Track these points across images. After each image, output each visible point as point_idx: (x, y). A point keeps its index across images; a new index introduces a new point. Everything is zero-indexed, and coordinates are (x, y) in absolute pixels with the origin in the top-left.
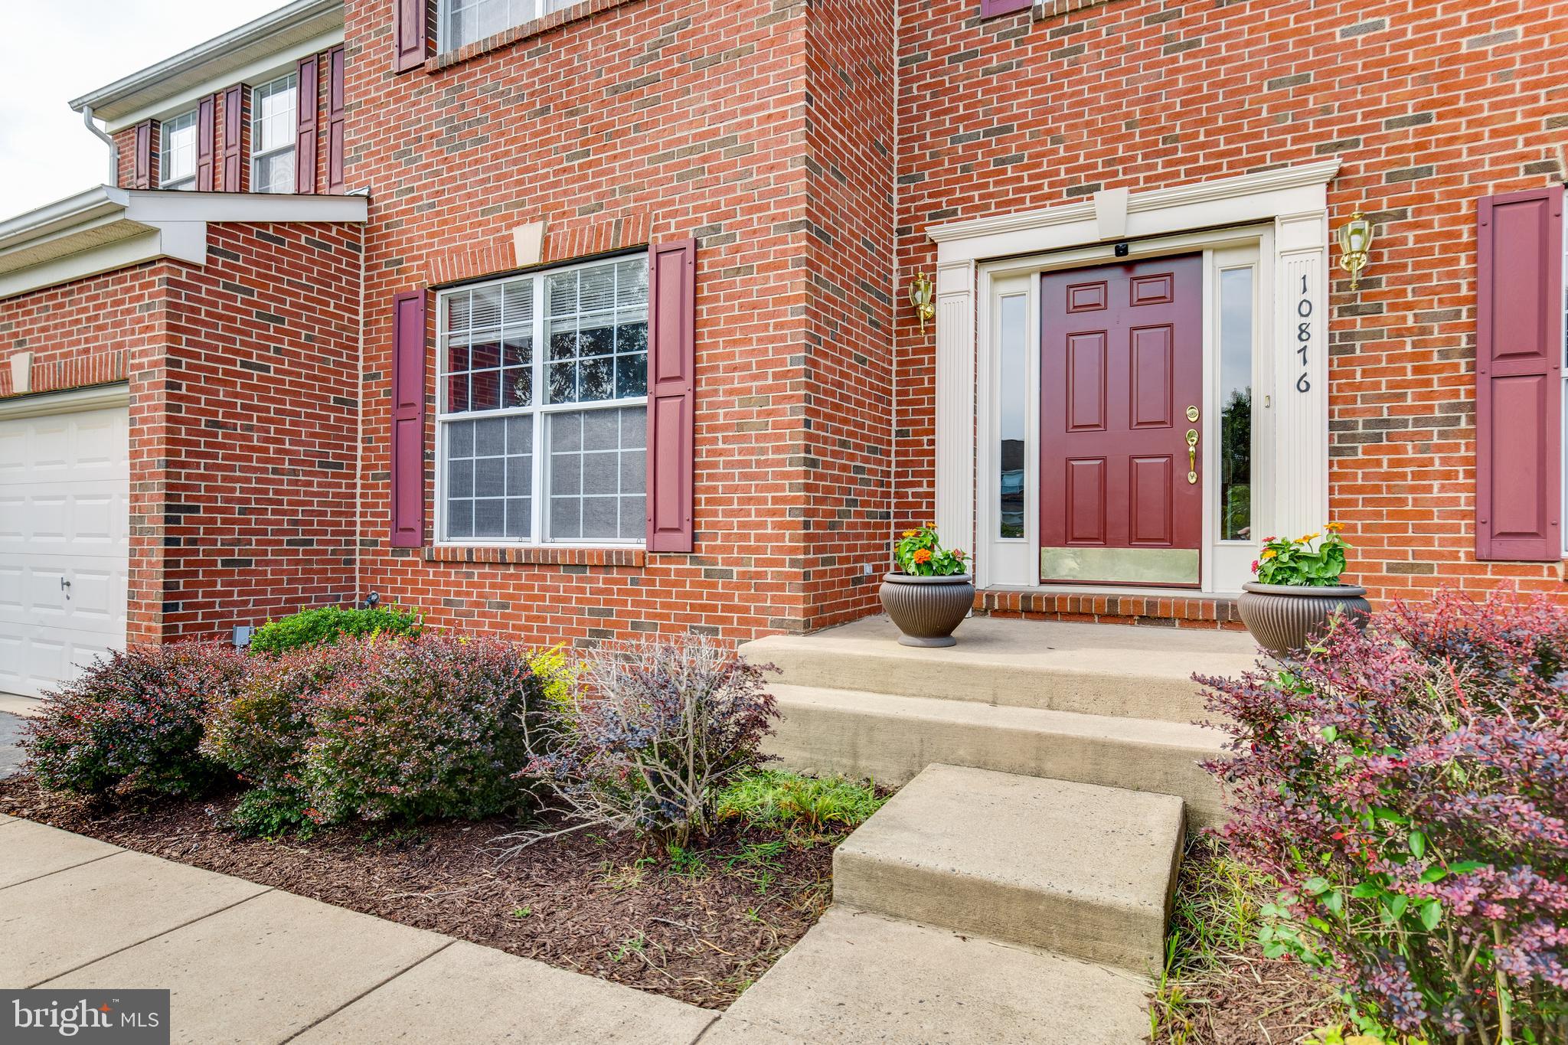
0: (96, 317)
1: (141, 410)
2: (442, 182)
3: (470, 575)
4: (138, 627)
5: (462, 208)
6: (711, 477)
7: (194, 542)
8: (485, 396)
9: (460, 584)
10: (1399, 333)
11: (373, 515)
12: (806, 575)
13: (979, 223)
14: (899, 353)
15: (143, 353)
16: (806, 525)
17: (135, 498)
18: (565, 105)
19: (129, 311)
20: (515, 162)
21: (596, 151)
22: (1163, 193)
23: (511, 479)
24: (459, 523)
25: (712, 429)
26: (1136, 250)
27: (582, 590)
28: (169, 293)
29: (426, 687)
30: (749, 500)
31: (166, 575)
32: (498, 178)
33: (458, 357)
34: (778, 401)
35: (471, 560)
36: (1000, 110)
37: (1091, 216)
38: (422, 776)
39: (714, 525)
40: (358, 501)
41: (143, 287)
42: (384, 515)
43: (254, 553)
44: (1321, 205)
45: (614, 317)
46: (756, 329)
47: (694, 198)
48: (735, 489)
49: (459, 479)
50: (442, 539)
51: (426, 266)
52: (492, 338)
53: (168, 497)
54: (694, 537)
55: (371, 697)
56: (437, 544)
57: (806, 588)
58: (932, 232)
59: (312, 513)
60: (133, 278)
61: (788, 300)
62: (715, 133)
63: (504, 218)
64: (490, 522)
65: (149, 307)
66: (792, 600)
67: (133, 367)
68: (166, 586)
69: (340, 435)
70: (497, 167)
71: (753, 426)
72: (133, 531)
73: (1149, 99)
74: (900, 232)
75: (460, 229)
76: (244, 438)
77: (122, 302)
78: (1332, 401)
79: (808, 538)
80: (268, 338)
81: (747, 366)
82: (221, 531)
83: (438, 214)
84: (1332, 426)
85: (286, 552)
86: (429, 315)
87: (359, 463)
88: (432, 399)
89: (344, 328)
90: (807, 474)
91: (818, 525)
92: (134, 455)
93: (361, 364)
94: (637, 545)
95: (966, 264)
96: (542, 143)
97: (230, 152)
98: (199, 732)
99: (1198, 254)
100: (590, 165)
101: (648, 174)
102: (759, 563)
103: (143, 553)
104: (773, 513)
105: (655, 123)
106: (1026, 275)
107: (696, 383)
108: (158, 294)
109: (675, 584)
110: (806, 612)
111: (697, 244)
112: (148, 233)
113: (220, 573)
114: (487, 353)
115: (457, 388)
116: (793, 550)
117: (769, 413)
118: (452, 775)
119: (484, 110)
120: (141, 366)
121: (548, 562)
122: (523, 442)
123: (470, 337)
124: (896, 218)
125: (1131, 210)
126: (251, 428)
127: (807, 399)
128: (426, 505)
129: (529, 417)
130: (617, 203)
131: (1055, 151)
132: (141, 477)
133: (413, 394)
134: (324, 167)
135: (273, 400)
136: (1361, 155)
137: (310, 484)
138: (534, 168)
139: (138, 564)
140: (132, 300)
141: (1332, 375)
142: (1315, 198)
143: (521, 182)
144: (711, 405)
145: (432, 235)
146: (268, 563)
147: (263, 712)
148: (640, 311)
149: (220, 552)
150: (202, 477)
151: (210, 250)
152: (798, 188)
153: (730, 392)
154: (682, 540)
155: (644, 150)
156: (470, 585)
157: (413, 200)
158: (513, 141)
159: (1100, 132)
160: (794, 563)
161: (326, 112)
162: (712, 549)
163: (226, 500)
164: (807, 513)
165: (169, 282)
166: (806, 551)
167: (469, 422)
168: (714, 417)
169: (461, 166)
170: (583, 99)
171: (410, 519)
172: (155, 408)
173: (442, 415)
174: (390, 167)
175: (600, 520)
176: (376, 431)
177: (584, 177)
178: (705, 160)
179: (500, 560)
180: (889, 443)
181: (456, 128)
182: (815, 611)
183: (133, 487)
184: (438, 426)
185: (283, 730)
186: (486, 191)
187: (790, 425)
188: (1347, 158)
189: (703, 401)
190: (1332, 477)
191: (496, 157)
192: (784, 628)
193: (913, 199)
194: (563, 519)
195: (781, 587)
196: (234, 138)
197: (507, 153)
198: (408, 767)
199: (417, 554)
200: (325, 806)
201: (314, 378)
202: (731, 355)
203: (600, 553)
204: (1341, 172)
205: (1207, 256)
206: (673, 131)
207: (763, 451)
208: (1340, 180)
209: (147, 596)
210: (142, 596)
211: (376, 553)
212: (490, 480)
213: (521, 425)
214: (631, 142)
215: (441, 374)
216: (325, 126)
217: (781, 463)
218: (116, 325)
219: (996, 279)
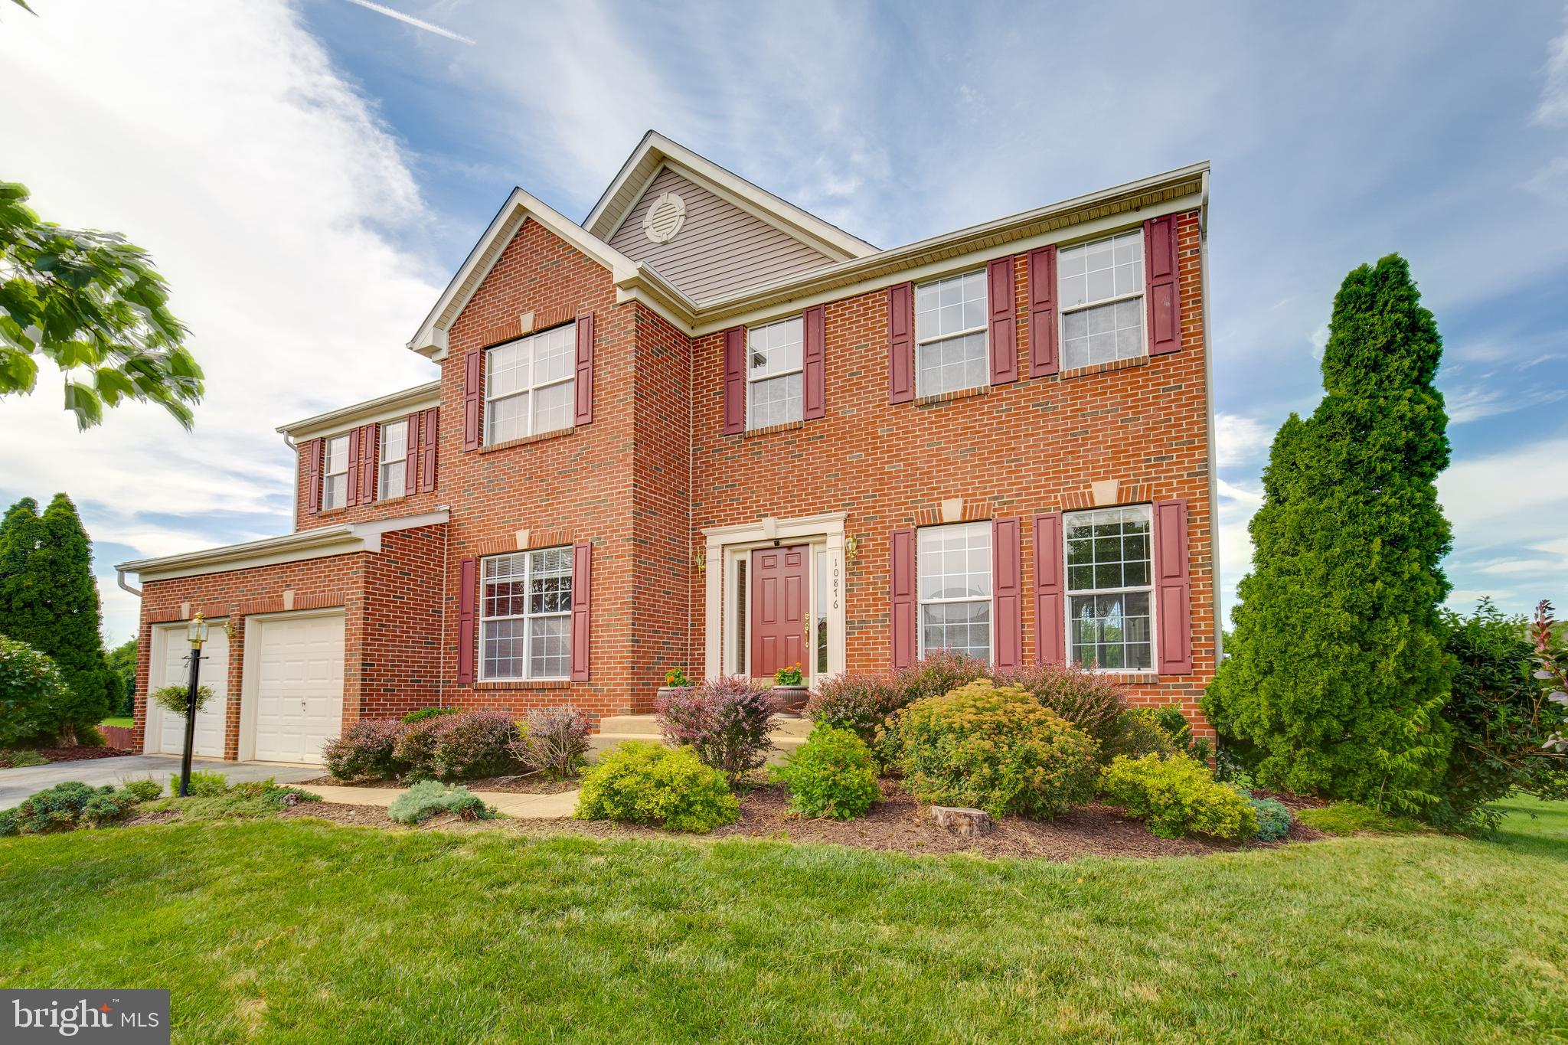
0: (329, 576)
1: (351, 619)
2: (485, 506)
3: (494, 696)
4: (347, 720)
5: (493, 519)
6: (596, 648)
7: (372, 680)
8: (503, 609)
9: (489, 700)
10: (868, 584)
11: (449, 667)
12: (632, 690)
13: (724, 528)
14: (692, 587)
15: (353, 594)
16: (633, 668)
17: (347, 660)
18: (540, 477)
19: (345, 574)
20: (517, 500)
21: (552, 499)
22: (790, 520)
23: (514, 648)
24: (490, 672)
25: (597, 626)
26: (783, 543)
27: (544, 700)
28: (366, 567)
29: (476, 726)
30: (611, 657)
31: (362, 695)
32: (510, 507)
33: (490, 589)
34: (622, 614)
35: (495, 688)
36: (732, 476)
37: (762, 528)
38: (475, 755)
39: (597, 669)
40: (442, 661)
41: (353, 563)
42: (454, 667)
43: (396, 686)
44: (842, 529)
45: (559, 573)
46: (614, 583)
47: (591, 524)
48: (606, 653)
49: (490, 650)
50: (481, 679)
51: (477, 546)
52: (506, 581)
53: (363, 659)
54: (589, 674)
55: (458, 729)
56: (479, 681)
57: (632, 695)
58: (703, 531)
59: (421, 667)
60: (348, 559)
61: (626, 571)
62: (599, 496)
63: (512, 526)
64: (504, 670)
65: (356, 573)
66: (626, 700)
67: (348, 600)
68: (361, 700)
69: (433, 628)
70: (509, 502)
71: (613, 625)
72: (346, 675)
73: (786, 478)
74: (693, 529)
75: (492, 529)
76: (393, 631)
77: (343, 569)
78: (847, 612)
79: (633, 673)
80: (404, 583)
81: (610, 599)
82: (383, 675)
83: (483, 521)
84: (847, 623)
85: (410, 686)
86: (477, 569)
87: (443, 642)
88: (478, 610)
89: (437, 575)
90: (633, 646)
91: (639, 668)
92: (347, 640)
93: (444, 592)
94: (567, 679)
95: (717, 547)
96: (529, 493)
97: (368, 461)
98: (391, 749)
99: (808, 545)
100: (550, 505)
101: (573, 511)
102: (614, 685)
103: (350, 685)
104: (620, 663)
105: (576, 490)
106: (745, 550)
107: (591, 606)
108: (360, 567)
109: (582, 696)
110: (632, 705)
111: (592, 544)
112: (358, 540)
113: (382, 695)
114: (503, 588)
115: (490, 604)
116: (627, 679)
117: (619, 620)
118: (485, 755)
119: (504, 474)
120: (352, 599)
121: (528, 688)
122: (519, 632)
123: (496, 580)
124: (691, 523)
125: (777, 527)
126: (396, 626)
127: (634, 613)
128: (475, 663)
129: (522, 620)
130: (560, 524)
131: (751, 497)
132: (350, 650)
133: (469, 608)
134: (421, 474)
135: (405, 613)
136: (856, 509)
137: (420, 652)
138: (526, 504)
139: (348, 690)
140: (348, 569)
141: (847, 601)
142: (839, 526)
143: (520, 510)
144: (597, 616)
145: (479, 531)
146: (402, 691)
147: (418, 739)
148: (570, 573)
149: (382, 685)
150: (376, 650)
151: (382, 545)
152: (630, 524)
153: (604, 610)
154: (584, 676)
155: (571, 501)
156: (495, 700)
157: (471, 513)
158: (517, 490)
159: (768, 490)
160: (627, 684)
161: (423, 444)
162: (596, 679)
163: (386, 661)
164: (633, 662)
165: (366, 562)
166: (633, 679)
167: (495, 621)
168: (598, 621)
169: (493, 499)
170: (547, 475)
171: (467, 669)
172: (358, 619)
173: (483, 618)
174: (460, 496)
175: (552, 667)
176: (451, 626)
177: (547, 511)
178: (595, 508)
179: (508, 688)
180: (687, 630)
181: (491, 481)
182: (638, 706)
183: (346, 655)
184: (481, 623)
185: (425, 745)
186: (504, 512)
187: (626, 625)
188: (850, 510)
189: (594, 614)
190: (847, 644)
191: (509, 497)
192: (623, 713)
193: (698, 514)
194: (537, 667)
195: (622, 695)
196: (370, 453)
197: (514, 496)
198: (470, 751)
199: (470, 686)
200: (441, 771)
201: (423, 601)
202: (604, 594)
203: (551, 683)
204: (849, 516)
205: (811, 546)
206: (583, 494)
207: (616, 636)
208: (848, 520)
209: (353, 705)
210: (349, 705)
211: (450, 687)
212: (504, 649)
213: (518, 623)
214: (566, 497)
215: (483, 598)
216: (422, 452)
217: (623, 641)
218: (339, 580)
219: (734, 552)
